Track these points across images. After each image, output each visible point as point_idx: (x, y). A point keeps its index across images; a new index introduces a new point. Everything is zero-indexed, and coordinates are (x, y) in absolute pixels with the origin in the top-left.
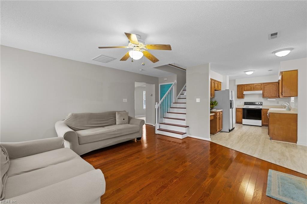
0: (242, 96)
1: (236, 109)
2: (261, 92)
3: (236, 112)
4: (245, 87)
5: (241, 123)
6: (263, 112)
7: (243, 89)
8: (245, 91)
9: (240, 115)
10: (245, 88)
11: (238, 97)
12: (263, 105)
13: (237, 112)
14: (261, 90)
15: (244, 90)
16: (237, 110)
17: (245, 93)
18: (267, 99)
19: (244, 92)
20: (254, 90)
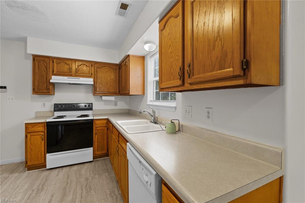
0: (48, 89)
1: (26, 128)
2: (90, 81)
3: (26, 137)
4: (55, 64)
5: (43, 166)
6: (96, 128)
7: (51, 70)
8: (56, 75)
9: (40, 142)
10: (55, 67)
11: (34, 90)
12: (94, 108)
13: (29, 135)
14: (90, 77)
15: (53, 71)
16: (31, 129)
17: (54, 79)
18: (101, 97)
19: (53, 77)
20: (76, 76)
